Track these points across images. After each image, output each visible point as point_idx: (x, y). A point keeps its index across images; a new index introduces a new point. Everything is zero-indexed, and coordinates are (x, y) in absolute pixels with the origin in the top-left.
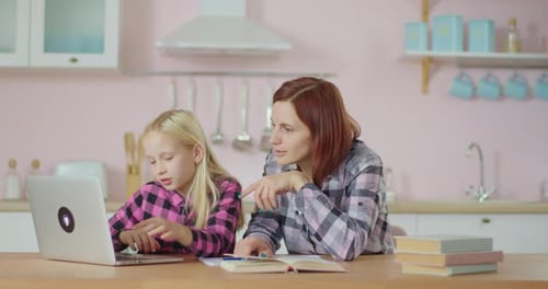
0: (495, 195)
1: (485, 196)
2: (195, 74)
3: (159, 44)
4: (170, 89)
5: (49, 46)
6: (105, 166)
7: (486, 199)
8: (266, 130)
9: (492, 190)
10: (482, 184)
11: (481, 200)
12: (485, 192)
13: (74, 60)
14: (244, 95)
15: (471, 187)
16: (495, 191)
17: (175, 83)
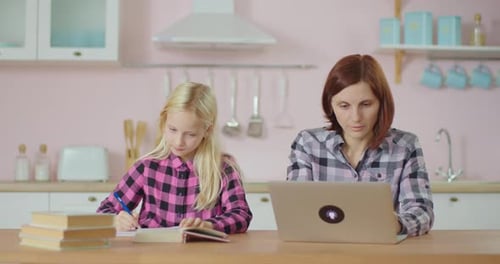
0: (463, 175)
1: (453, 177)
2: (188, 66)
3: (155, 39)
4: (166, 79)
5: (55, 42)
6: (106, 150)
7: (454, 179)
8: (253, 118)
9: (460, 171)
10: (450, 165)
11: (450, 180)
12: (452, 173)
13: (78, 54)
14: (233, 85)
15: (440, 169)
16: (462, 173)
17: (170, 75)
